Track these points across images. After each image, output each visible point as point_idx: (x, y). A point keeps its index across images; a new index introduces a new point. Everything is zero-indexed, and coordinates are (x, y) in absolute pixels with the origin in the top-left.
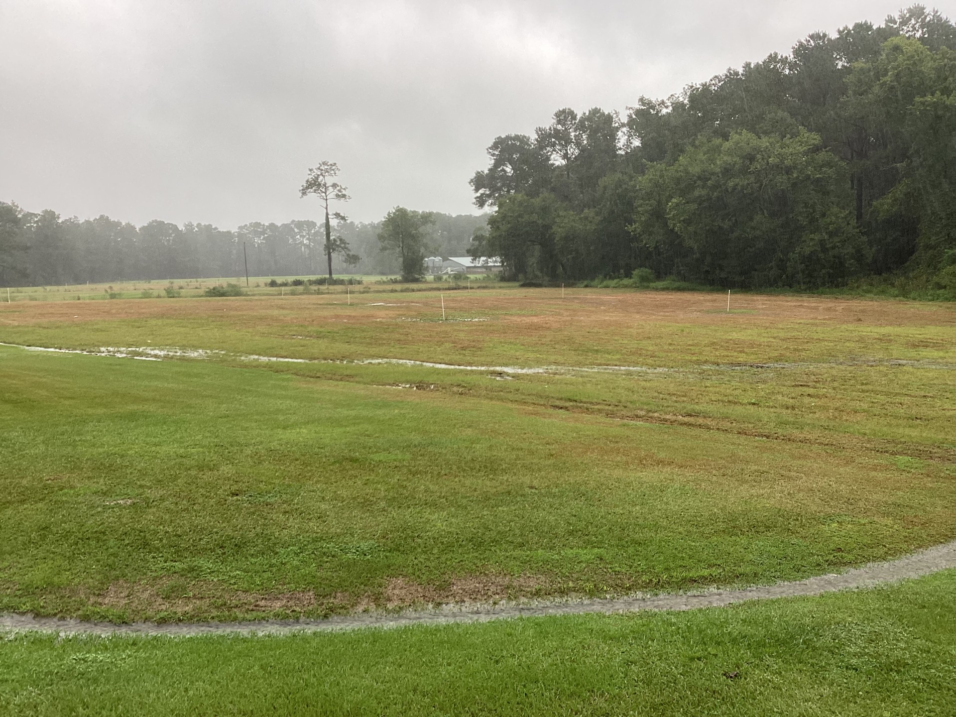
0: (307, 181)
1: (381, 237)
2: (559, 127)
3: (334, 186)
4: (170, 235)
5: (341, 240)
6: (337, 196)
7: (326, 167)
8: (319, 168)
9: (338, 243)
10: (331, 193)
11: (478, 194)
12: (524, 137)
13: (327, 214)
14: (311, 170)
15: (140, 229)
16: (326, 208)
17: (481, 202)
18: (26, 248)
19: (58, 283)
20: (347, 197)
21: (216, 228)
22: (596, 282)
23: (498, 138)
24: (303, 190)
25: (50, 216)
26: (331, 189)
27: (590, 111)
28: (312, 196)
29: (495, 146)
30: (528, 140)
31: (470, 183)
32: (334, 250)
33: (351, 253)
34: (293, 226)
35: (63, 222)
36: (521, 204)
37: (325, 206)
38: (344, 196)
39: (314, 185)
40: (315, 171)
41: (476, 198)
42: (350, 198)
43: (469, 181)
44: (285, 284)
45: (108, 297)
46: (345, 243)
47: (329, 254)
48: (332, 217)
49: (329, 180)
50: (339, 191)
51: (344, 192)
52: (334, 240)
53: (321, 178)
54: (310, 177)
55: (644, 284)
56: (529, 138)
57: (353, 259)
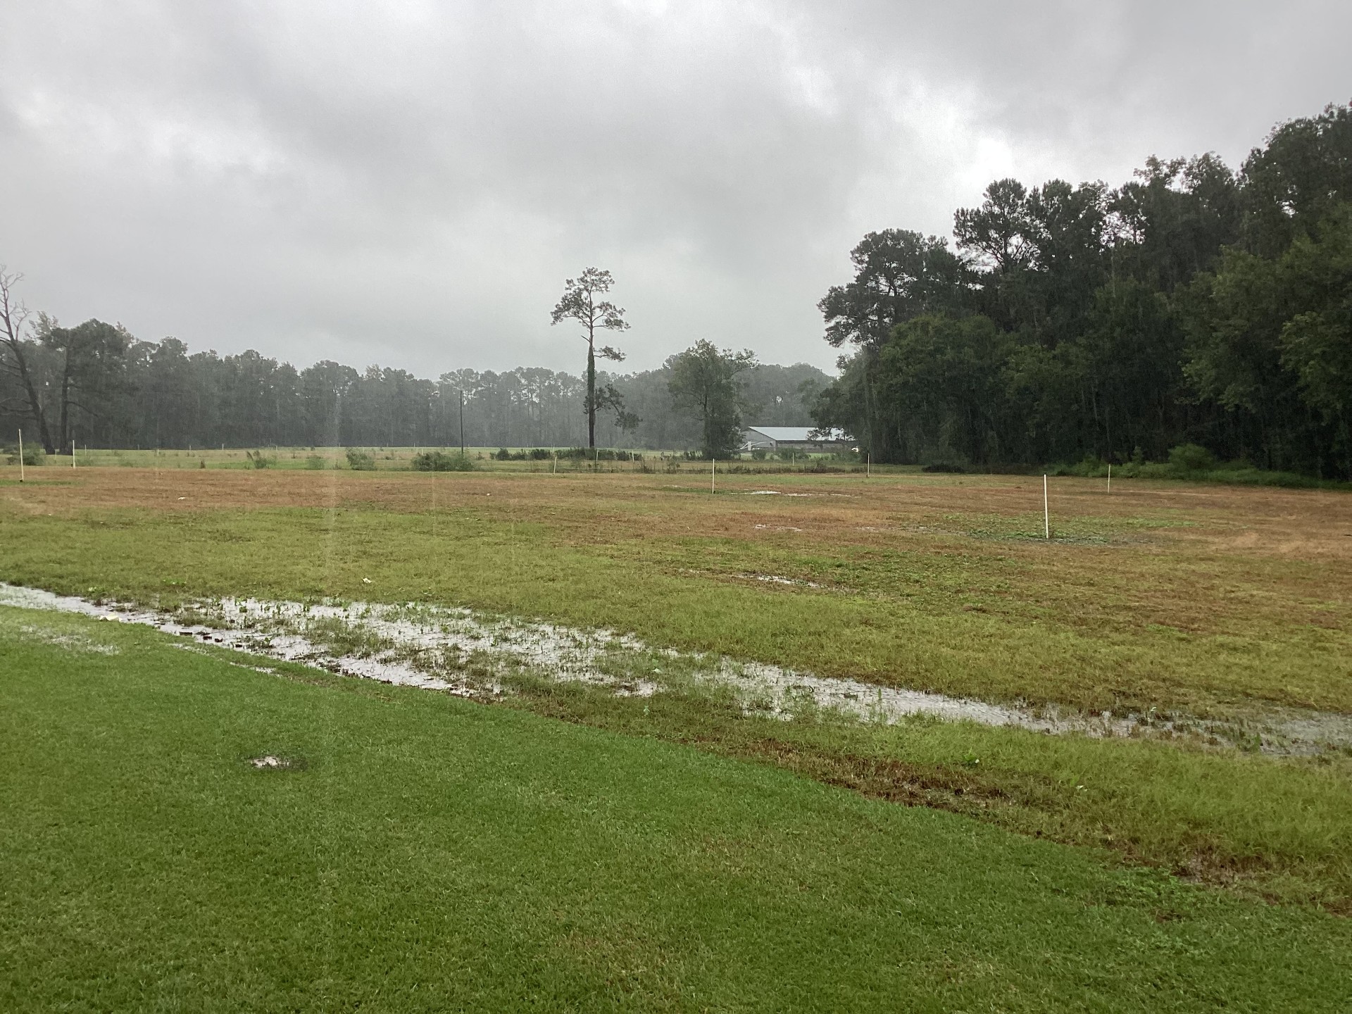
0: (564, 299)
1: (674, 389)
2: (996, 210)
3: (605, 306)
4: (345, 384)
5: (611, 390)
6: (608, 323)
7: (594, 277)
8: (582, 279)
9: (607, 395)
10: (599, 317)
11: (832, 323)
12: (913, 234)
13: (591, 349)
14: (569, 282)
15: (303, 374)
16: (591, 341)
17: (836, 336)
18: (132, 389)
19: (179, 446)
20: (624, 325)
21: (411, 376)
22: (1084, 466)
23: (870, 235)
24: (556, 312)
25: (174, 346)
26: (598, 312)
27: (1045, 187)
28: (570, 321)
29: (864, 247)
30: (918, 239)
31: (820, 306)
32: (599, 405)
33: (627, 410)
34: (519, 375)
35: (191, 358)
36: (938, 331)
37: (588, 337)
38: (619, 323)
39: (574, 304)
40: (576, 282)
41: (827, 330)
42: (628, 326)
43: (819, 302)
44: (521, 457)
45: (253, 466)
46: (618, 395)
47: (592, 412)
48: (599, 354)
49: (597, 298)
50: (611, 315)
51: (619, 317)
52: (601, 390)
53: (585, 294)
54: (569, 292)
55: (1194, 472)
56: (921, 235)
57: (629, 421)
